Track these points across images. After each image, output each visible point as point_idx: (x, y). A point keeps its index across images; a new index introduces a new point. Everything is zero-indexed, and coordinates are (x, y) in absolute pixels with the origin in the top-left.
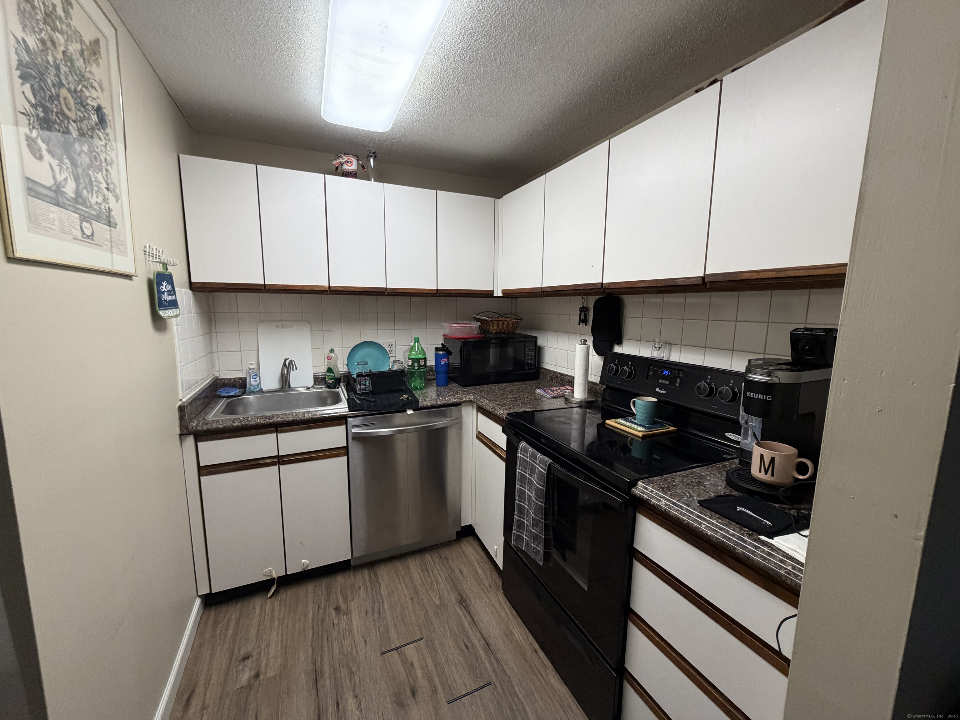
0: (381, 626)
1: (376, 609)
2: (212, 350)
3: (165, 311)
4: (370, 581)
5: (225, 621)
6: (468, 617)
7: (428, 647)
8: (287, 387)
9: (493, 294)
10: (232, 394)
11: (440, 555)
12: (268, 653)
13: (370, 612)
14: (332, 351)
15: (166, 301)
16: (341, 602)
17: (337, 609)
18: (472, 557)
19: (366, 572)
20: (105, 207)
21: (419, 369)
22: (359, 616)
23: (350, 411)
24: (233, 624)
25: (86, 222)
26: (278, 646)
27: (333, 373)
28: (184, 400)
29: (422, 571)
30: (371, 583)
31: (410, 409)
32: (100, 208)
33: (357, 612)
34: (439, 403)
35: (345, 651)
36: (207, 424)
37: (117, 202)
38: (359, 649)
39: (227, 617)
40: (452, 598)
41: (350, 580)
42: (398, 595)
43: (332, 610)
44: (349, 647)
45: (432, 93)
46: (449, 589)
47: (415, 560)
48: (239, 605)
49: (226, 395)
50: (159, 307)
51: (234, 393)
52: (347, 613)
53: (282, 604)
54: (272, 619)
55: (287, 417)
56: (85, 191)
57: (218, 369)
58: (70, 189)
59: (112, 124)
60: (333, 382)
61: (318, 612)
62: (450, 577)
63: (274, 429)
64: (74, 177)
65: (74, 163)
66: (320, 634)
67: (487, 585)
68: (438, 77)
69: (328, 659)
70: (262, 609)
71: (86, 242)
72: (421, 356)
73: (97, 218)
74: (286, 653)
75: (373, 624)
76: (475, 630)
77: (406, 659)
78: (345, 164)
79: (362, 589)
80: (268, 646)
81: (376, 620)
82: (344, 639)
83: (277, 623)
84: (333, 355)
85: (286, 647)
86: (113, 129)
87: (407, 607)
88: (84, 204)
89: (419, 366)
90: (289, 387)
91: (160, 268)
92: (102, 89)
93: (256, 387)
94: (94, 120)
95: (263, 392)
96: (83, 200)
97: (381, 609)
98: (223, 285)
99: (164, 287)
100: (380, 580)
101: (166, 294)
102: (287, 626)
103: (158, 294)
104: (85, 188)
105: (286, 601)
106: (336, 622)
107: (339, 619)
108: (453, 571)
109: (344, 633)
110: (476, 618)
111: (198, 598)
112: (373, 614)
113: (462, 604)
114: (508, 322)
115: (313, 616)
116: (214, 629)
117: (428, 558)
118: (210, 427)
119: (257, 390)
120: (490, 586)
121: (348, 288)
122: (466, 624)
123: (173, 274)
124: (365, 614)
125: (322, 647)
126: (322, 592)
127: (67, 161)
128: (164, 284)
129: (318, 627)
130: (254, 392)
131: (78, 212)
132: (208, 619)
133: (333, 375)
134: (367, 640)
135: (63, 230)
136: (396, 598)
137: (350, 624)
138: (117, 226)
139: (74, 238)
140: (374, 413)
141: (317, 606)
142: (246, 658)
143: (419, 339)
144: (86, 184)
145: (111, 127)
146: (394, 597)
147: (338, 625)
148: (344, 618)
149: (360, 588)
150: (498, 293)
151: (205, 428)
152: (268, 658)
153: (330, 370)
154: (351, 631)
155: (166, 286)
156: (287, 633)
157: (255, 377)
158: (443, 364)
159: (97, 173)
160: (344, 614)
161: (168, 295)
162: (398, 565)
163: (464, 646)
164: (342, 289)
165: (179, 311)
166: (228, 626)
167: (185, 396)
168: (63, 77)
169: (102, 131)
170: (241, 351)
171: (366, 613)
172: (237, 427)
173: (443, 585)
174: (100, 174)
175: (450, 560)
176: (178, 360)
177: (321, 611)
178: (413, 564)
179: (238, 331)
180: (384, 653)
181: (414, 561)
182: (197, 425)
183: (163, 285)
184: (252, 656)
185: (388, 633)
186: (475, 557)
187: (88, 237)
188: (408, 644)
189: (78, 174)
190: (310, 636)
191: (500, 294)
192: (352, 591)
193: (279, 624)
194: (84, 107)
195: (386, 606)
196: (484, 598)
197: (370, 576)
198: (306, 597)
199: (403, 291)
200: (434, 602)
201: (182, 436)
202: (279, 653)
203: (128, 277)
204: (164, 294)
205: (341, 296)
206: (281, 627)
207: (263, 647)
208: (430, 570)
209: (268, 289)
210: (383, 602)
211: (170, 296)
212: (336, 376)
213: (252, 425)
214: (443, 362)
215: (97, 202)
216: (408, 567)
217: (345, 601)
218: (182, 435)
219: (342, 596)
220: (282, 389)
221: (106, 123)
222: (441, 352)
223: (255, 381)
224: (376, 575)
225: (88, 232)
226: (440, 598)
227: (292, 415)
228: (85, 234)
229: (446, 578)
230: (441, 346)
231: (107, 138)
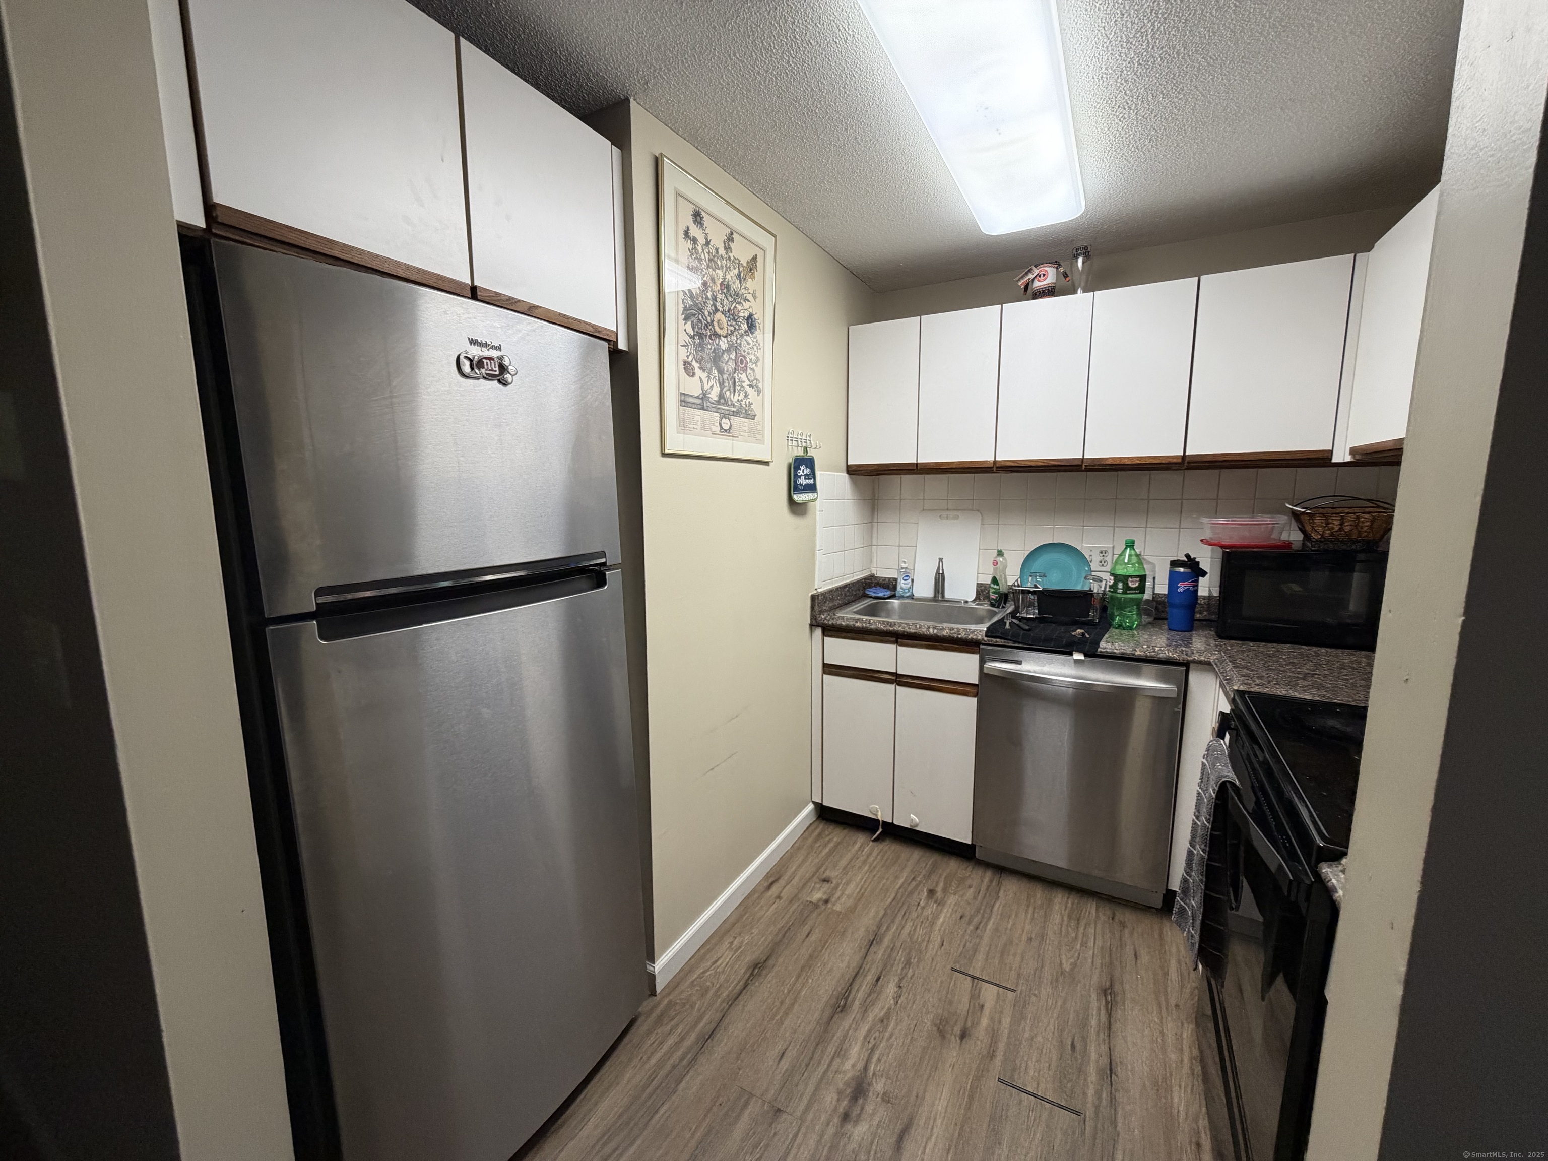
0: (970, 942)
1: (976, 920)
2: (872, 541)
3: (799, 495)
4: (988, 887)
5: (827, 839)
6: (1104, 1018)
7: (1014, 1006)
8: (940, 596)
9: (1331, 459)
10: (881, 595)
11: (1114, 914)
12: (845, 889)
13: (966, 919)
14: (1000, 553)
15: (801, 485)
16: (939, 889)
17: (931, 892)
18: (1174, 950)
19: (989, 874)
20: (746, 402)
21: (1124, 593)
22: (951, 915)
23: (986, 636)
24: (831, 845)
25: (725, 418)
26: (856, 889)
27: (998, 585)
28: (819, 590)
29: (1070, 917)
30: (987, 889)
31: (1079, 651)
32: (741, 404)
33: (950, 910)
34: (1138, 653)
35: (916, 937)
36: (833, 619)
37: (758, 395)
38: (931, 946)
39: (830, 837)
40: (1094, 978)
41: (964, 871)
42: (1014, 924)
43: (925, 890)
44: (921, 937)
45: (1131, 133)
46: (1098, 961)
47: (1068, 898)
48: (846, 831)
49: (874, 595)
50: (794, 491)
51: (883, 594)
52: (941, 903)
53: (881, 854)
54: (865, 862)
55: (909, 628)
56: (728, 393)
57: (875, 566)
58: (714, 395)
59: (761, 325)
60: (997, 597)
61: (911, 882)
62: (1110, 950)
63: (894, 639)
64: (719, 383)
65: (721, 372)
66: (900, 904)
67: (1173, 1002)
68: (1125, 109)
69: (894, 933)
70: (861, 848)
71: (723, 435)
72: (1130, 570)
73: (736, 414)
74: (859, 900)
75: (962, 933)
76: (1104, 1040)
77: (979, 996)
78: (1036, 281)
79: (972, 890)
80: (847, 883)
81: (968, 932)
82: (921, 926)
83: (866, 868)
84: (1001, 559)
85: (863, 895)
86: (762, 330)
87: (1017, 945)
88: (726, 403)
89: (1127, 589)
90: (943, 596)
91: (800, 453)
92: (755, 297)
93: (907, 591)
94: (743, 328)
95: (913, 598)
96: (725, 401)
97: (982, 925)
98: (876, 467)
99: (801, 472)
100: (1002, 892)
101: (803, 478)
102: (874, 876)
103: (794, 478)
104: (729, 390)
105: (886, 851)
106: (922, 904)
107: (927, 903)
108: (1122, 945)
109: (924, 921)
110: (1116, 1026)
111: (811, 803)
112: (969, 923)
113: (1105, 995)
114: (1358, 518)
115: (903, 883)
116: (816, 840)
117: (1091, 908)
118: (834, 623)
119: (907, 594)
120: (1177, 1006)
121: (1023, 463)
122: (1093, 1022)
123: (815, 458)
124: (959, 918)
125: (895, 918)
126: (926, 865)
127: (715, 372)
128: (802, 468)
129: (902, 897)
130: (903, 596)
131: (719, 411)
132: (816, 829)
133: (998, 587)
134: (944, 944)
135: (704, 428)
136: (1009, 926)
137: (936, 917)
138: (756, 417)
139: (712, 434)
140: (1020, 645)
141: (913, 876)
142: (826, 880)
143: (1133, 542)
144: (730, 387)
145: (760, 329)
146: (1008, 922)
147: (923, 908)
148: (933, 906)
149: (970, 887)
150: (1341, 455)
151: (830, 623)
152: (843, 893)
153: (995, 581)
154: (932, 924)
155: (803, 470)
156: (871, 882)
157: (906, 578)
158: (1180, 590)
159: (742, 374)
160: (936, 902)
161: (805, 479)
162: (1039, 893)
163: (1070, 1043)
164: (1013, 464)
165: (816, 496)
166: (826, 845)
167: (823, 586)
168: (718, 304)
169: (751, 335)
170: (899, 546)
171: (961, 917)
172: (858, 628)
173: (1091, 953)
174: (744, 374)
175: (1127, 931)
176: (818, 547)
177: (914, 884)
178: (1061, 902)
179: (898, 521)
180: (956, 971)
181: (1066, 898)
182: (825, 619)
183: (800, 469)
184: (832, 883)
185: (974, 954)
186: (1178, 951)
187: (726, 431)
188: (992, 983)
189: (723, 380)
190: (890, 900)
191: (1348, 458)
192: (959, 884)
193: (868, 870)
194: (735, 321)
195: (990, 926)
196: (1152, 1013)
197: (991, 881)
198: (908, 860)
199: (1114, 463)
200: (1061, 964)
201: (814, 628)
202: (854, 895)
203: (766, 463)
204: (800, 478)
205: (1030, 474)
206: (868, 873)
207: (844, 881)
208: (1083, 923)
209: (920, 469)
210: (989, 919)
211: (807, 481)
212: (1001, 590)
213: (871, 629)
214: (1182, 587)
215: (738, 400)
216: (1050, 902)
217: (945, 890)
218: (813, 626)
219: (945, 884)
220: (935, 599)
221: (756, 327)
222: (1182, 570)
223: (904, 583)
224: (999, 884)
225: (726, 427)
226: (1074, 965)
227: (916, 626)
228: (723, 429)
229: (1102, 948)
230: (1185, 559)
231: (755, 340)
